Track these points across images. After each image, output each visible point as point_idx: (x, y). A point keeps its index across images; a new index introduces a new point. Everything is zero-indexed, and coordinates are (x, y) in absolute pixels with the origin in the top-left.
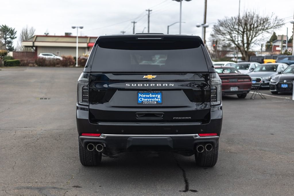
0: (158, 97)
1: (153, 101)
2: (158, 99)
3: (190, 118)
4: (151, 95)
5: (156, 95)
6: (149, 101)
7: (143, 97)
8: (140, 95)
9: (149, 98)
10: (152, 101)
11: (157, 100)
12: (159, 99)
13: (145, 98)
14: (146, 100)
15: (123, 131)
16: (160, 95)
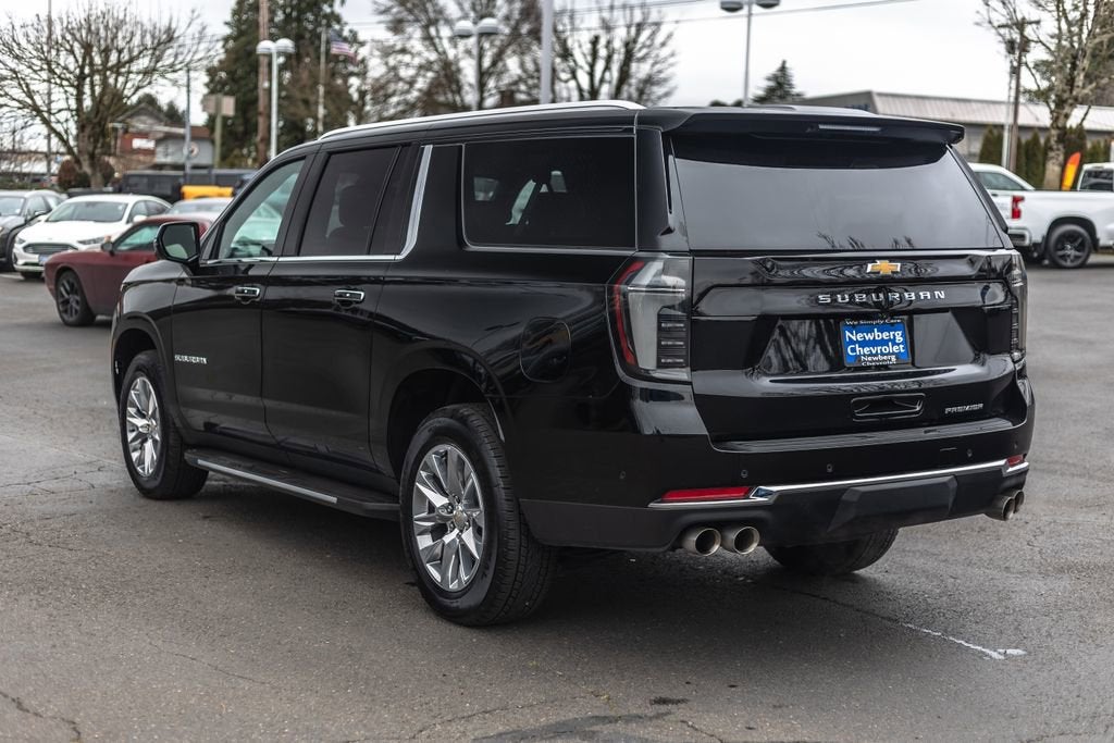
0: (897, 338)
1: (886, 354)
2: (898, 344)
3: (981, 405)
4: (877, 335)
5: (892, 333)
6: (876, 355)
7: (857, 342)
8: (848, 333)
9: (874, 343)
10: (883, 354)
11: (895, 349)
12: (901, 346)
13: (864, 344)
14: (866, 350)
15: (830, 470)
16: (900, 333)
